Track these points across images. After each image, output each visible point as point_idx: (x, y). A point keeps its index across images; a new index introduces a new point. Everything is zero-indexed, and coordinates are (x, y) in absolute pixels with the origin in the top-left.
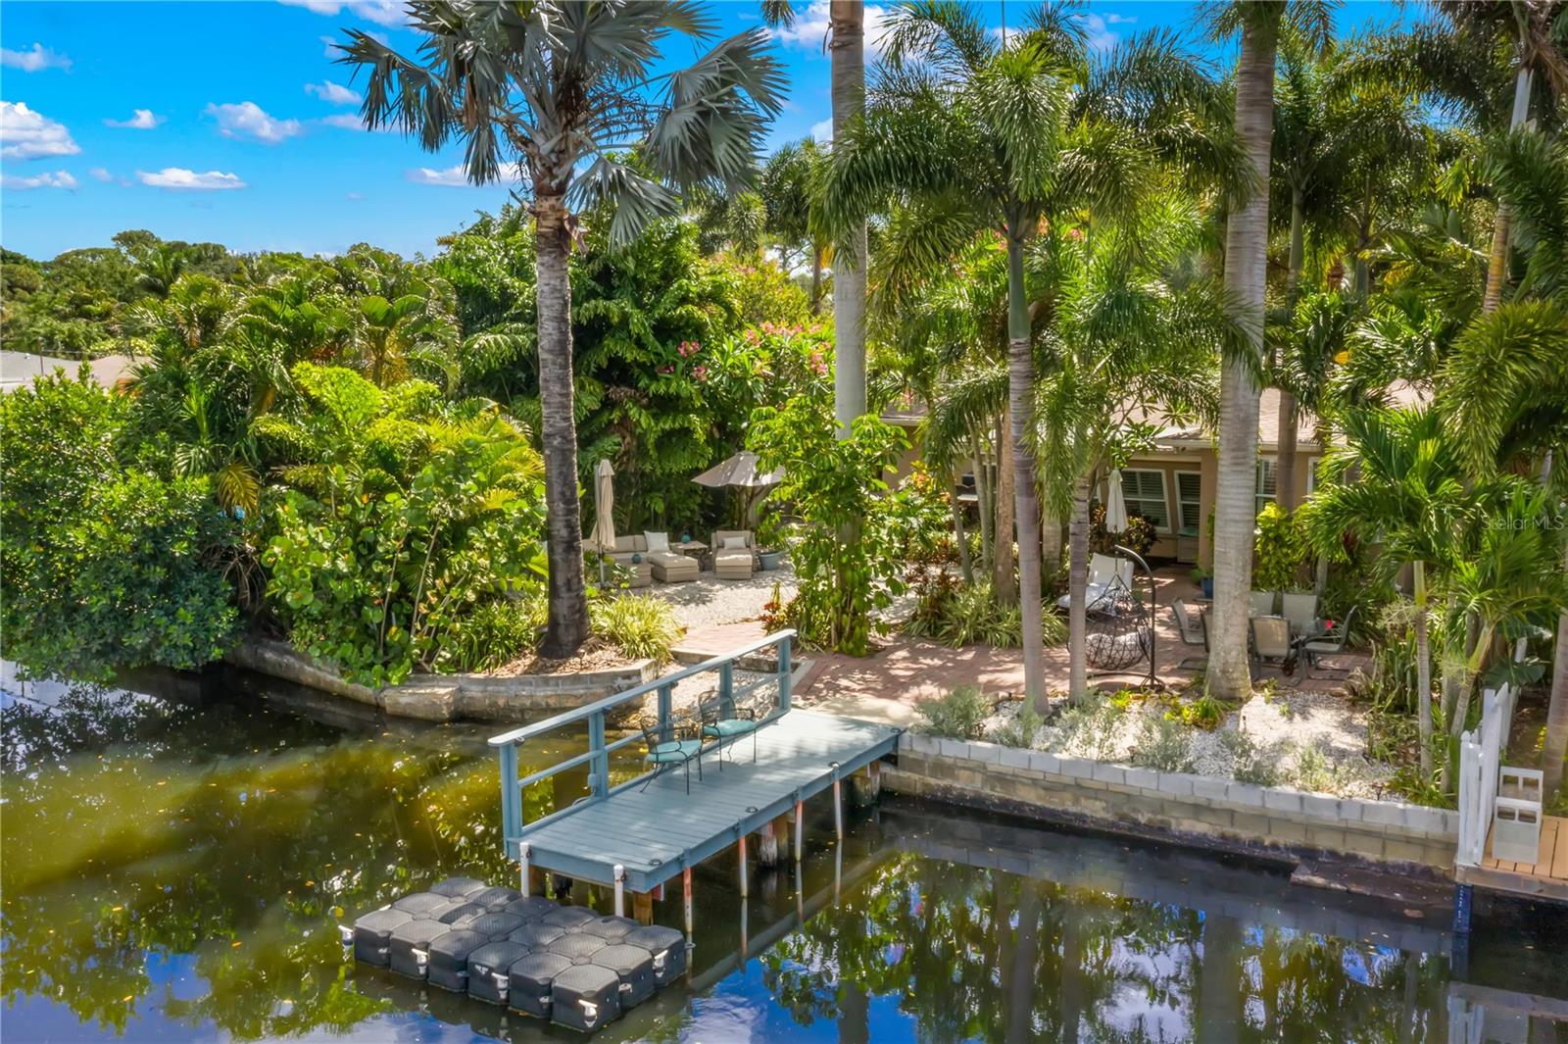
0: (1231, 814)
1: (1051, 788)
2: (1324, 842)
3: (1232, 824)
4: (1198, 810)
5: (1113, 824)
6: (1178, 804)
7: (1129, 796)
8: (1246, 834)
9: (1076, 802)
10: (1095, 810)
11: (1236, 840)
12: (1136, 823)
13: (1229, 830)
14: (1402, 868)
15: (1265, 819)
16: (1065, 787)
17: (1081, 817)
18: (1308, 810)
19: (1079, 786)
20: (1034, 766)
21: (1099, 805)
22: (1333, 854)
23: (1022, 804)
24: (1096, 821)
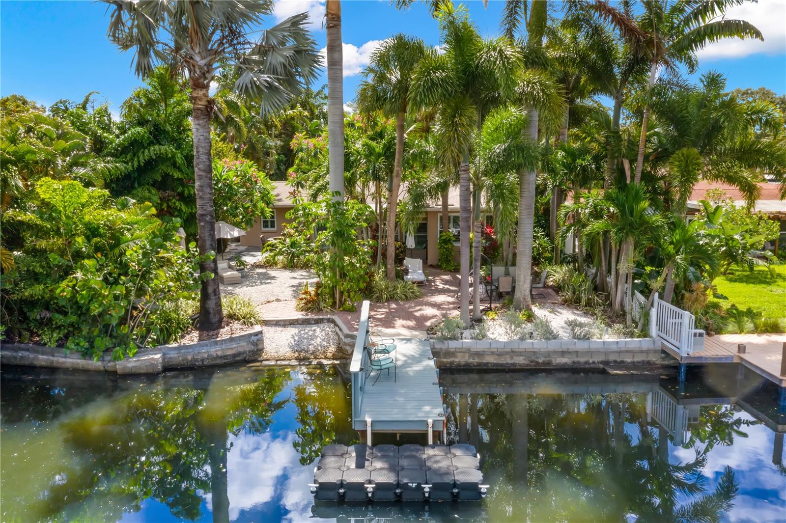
0: (577, 353)
1: (500, 354)
2: (612, 358)
3: (577, 356)
4: (563, 353)
5: (528, 365)
6: (555, 352)
7: (534, 352)
8: (582, 360)
9: (512, 358)
10: (520, 360)
11: (579, 362)
12: (537, 363)
13: (576, 359)
14: (639, 362)
15: (590, 353)
16: (507, 353)
17: (514, 364)
18: (606, 346)
19: (513, 352)
20: (493, 346)
21: (521, 358)
22: (615, 362)
23: (487, 363)
24: (520, 365)
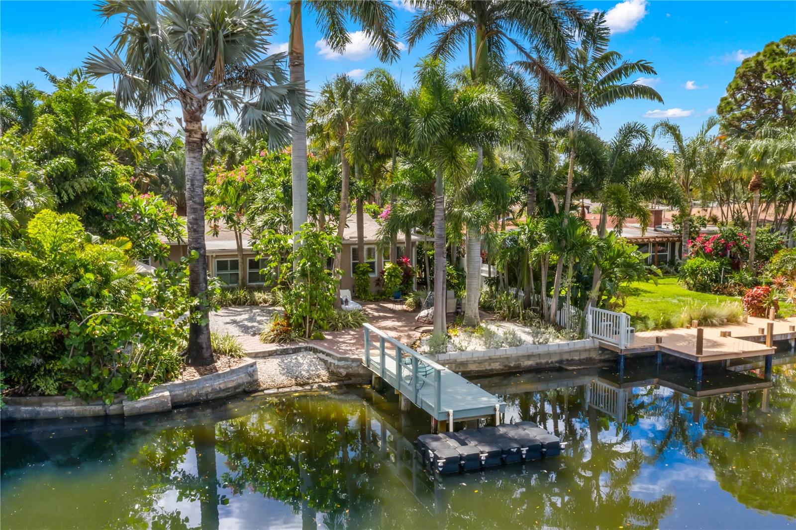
0: (539, 355)
1: (480, 362)
2: (565, 357)
3: (540, 358)
4: (529, 357)
5: (502, 370)
6: (524, 356)
7: (507, 358)
8: (543, 361)
9: (490, 365)
10: (496, 366)
11: (541, 363)
12: (510, 367)
13: (539, 361)
14: (584, 359)
15: (549, 354)
16: (486, 361)
17: (491, 370)
18: (561, 348)
19: (490, 359)
20: (474, 356)
21: (497, 364)
22: (567, 360)
23: (471, 371)
24: (496, 370)
